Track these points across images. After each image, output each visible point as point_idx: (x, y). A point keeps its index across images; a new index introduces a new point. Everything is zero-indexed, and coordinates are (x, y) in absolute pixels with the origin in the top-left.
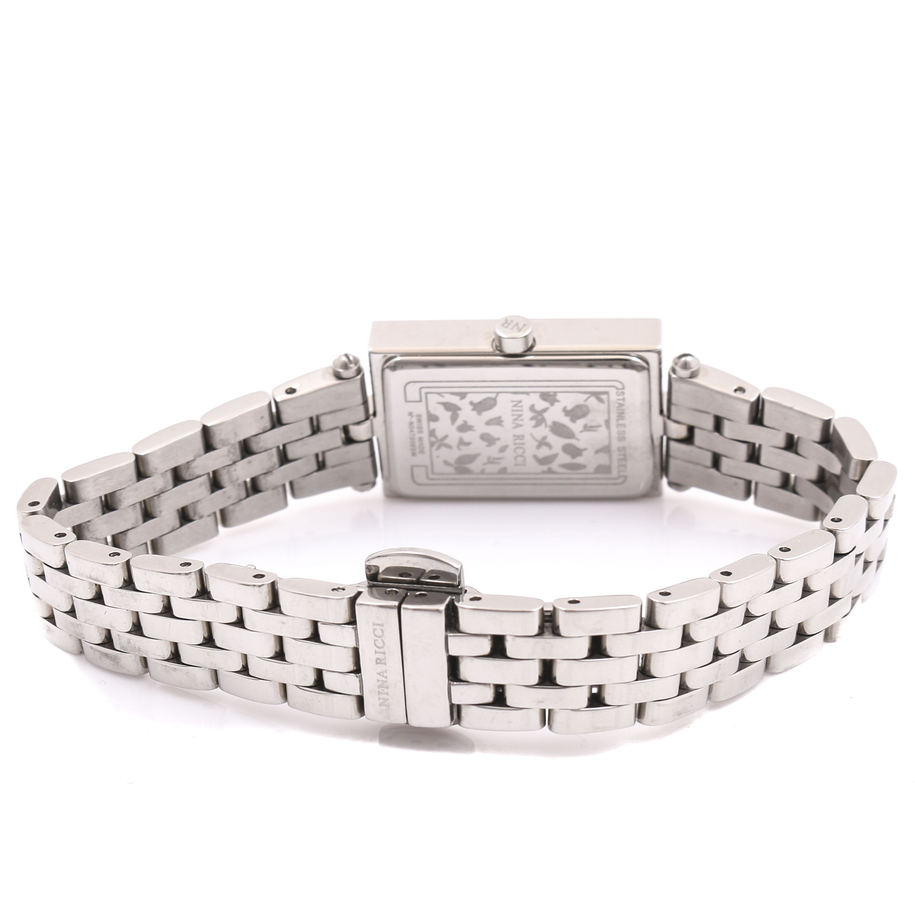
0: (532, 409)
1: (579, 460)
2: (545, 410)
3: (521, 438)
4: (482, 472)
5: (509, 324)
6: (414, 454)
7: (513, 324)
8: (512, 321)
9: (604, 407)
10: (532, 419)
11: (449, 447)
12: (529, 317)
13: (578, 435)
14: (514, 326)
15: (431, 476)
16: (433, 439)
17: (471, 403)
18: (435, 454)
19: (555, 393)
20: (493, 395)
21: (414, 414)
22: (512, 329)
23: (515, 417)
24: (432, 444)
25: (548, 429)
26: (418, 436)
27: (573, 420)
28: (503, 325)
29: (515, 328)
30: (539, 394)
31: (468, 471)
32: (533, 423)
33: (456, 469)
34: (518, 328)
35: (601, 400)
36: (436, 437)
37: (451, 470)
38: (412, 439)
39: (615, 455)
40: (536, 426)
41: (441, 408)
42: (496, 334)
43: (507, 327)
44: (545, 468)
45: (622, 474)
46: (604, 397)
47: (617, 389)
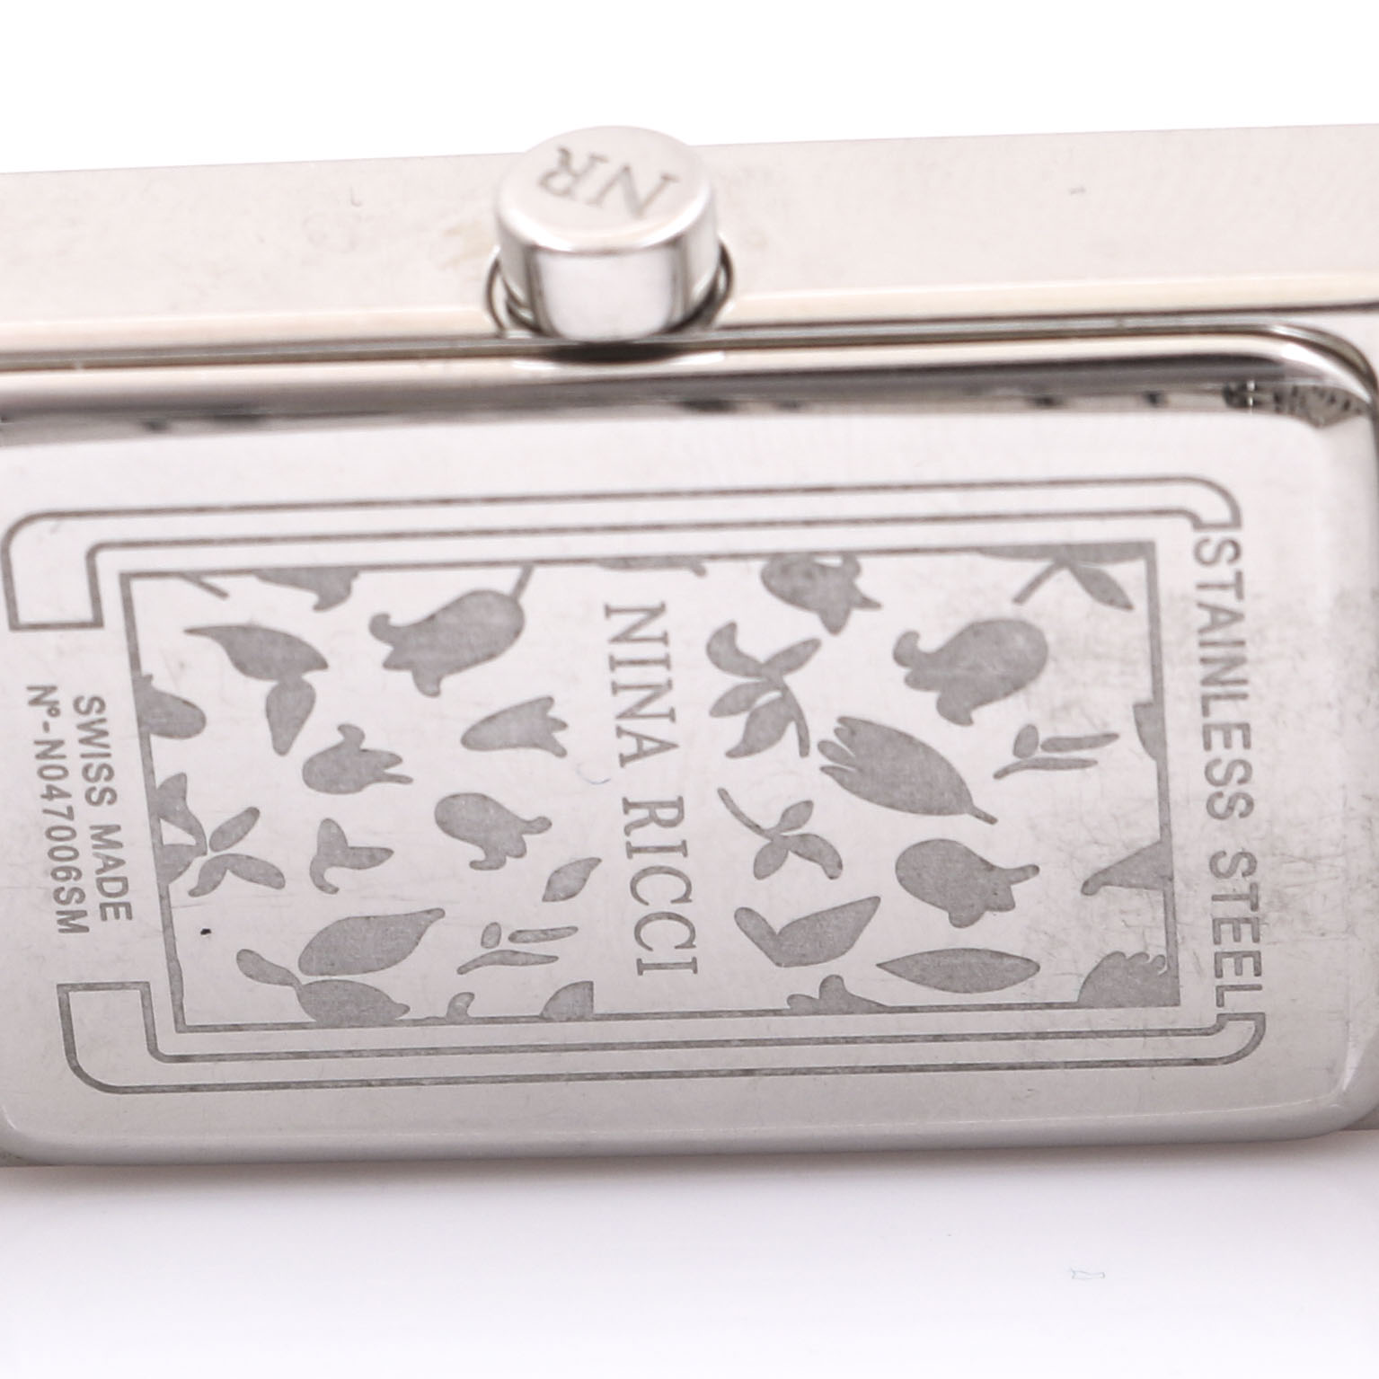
0: (723, 646)
1: (992, 932)
2: (796, 657)
3: (667, 814)
4: (457, 1013)
5: (577, 177)
6: (71, 923)
7: (603, 173)
8: (595, 159)
9: (1128, 628)
10: (722, 708)
11: (273, 877)
12: (691, 136)
13: (984, 794)
14: (610, 185)
15: (170, 1042)
16: (173, 834)
17: (380, 626)
18: (188, 918)
19: (849, 556)
20: (503, 581)
21: (64, 698)
22: (598, 200)
23: (629, 699)
24: (169, 863)
25: (817, 759)
26: (88, 817)
27: (956, 714)
28: (545, 181)
29: (616, 196)
30: (758, 565)
31: (381, 1011)
32: (733, 728)
33: (306, 995)
34: (631, 195)
35: (1108, 594)
36: (193, 827)
37: (286, 1004)
38: (58, 837)
39: (1196, 905)
40: (746, 748)
41: (213, 655)
42: (507, 234)
43: (567, 193)
44: (807, 980)
45: (1235, 1001)
46: (1127, 574)
47: (1197, 523)
